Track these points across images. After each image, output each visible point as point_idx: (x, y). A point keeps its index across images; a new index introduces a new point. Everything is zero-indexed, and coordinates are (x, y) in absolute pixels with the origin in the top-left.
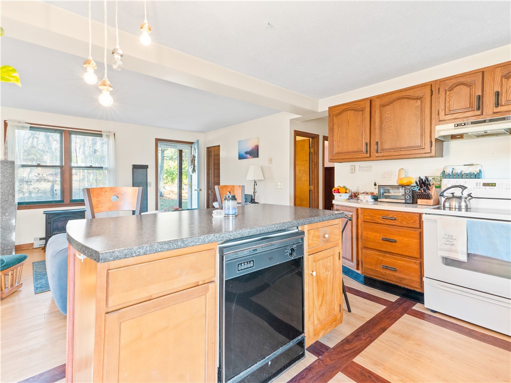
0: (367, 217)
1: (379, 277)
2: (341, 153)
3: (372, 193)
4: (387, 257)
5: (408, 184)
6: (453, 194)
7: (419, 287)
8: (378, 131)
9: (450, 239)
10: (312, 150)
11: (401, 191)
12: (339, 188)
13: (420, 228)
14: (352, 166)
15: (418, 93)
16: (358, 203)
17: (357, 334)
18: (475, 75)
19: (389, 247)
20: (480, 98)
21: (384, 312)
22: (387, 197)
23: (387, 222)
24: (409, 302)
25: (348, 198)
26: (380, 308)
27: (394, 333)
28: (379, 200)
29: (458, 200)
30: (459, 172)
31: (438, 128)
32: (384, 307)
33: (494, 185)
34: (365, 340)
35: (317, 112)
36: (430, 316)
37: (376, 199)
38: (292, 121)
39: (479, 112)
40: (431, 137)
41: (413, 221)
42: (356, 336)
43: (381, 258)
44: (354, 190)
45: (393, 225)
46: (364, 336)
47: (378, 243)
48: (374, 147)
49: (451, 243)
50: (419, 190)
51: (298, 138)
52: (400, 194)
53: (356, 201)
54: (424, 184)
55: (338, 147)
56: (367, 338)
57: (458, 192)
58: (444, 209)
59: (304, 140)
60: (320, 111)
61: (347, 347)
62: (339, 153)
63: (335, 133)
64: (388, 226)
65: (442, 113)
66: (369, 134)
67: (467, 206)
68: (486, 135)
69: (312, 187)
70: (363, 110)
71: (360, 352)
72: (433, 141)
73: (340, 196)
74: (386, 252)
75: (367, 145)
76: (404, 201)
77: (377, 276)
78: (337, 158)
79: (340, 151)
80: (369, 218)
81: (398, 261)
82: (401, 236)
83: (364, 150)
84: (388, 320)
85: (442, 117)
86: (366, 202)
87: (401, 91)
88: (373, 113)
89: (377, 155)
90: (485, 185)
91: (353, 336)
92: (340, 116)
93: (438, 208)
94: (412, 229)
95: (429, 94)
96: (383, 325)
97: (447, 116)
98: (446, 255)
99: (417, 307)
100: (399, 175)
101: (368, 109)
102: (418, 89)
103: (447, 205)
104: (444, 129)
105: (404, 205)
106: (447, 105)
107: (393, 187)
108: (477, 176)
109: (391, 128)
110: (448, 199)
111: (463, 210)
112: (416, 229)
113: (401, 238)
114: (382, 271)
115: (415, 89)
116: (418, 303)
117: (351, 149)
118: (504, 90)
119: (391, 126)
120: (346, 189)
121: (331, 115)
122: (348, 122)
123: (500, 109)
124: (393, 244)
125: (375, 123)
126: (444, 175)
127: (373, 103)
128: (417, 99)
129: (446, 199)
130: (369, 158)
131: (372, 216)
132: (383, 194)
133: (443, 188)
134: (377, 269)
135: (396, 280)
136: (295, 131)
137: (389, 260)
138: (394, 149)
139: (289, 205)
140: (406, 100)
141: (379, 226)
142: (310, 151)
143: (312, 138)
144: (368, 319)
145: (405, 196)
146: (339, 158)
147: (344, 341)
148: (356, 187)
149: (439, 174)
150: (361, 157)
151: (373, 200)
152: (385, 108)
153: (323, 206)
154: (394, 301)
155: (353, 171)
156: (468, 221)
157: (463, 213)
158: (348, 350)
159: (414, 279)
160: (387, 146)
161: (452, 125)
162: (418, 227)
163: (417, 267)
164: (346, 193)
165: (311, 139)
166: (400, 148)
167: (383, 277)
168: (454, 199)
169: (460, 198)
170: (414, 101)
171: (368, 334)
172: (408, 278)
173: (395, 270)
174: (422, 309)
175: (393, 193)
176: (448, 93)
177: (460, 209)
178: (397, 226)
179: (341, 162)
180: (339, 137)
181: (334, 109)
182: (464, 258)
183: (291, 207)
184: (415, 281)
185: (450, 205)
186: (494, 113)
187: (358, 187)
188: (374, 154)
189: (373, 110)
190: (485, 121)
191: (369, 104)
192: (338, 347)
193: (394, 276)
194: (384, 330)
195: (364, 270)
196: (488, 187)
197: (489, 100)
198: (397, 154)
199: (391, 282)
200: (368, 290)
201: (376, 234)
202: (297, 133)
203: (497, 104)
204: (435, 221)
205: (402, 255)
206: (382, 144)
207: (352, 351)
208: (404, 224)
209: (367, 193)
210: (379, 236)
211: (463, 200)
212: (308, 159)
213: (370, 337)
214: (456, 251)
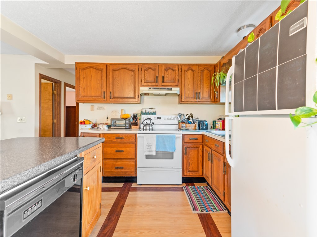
0: (107, 139)
1: (113, 175)
2: (86, 97)
3: (107, 124)
4: (118, 161)
5: (127, 118)
6: (147, 122)
7: (134, 174)
8: (111, 85)
9: (149, 145)
10: (55, 92)
11: (123, 122)
12: (85, 121)
13: (135, 142)
14: (92, 106)
15: (132, 68)
16: (98, 130)
17: (109, 219)
18: (155, 66)
19: (119, 155)
20: (157, 77)
21: (119, 195)
22: (115, 126)
23: (119, 141)
24: (129, 184)
25: (91, 127)
26: (116, 194)
27: (128, 206)
28: (111, 128)
29: (149, 125)
30: (148, 112)
31: (141, 88)
32: (118, 192)
33: (160, 118)
34: (115, 219)
35: (64, 64)
36: (140, 187)
37: (109, 127)
38: (37, 65)
39: (157, 84)
40: (138, 93)
41: (132, 139)
42: (109, 220)
43: (114, 163)
44: (94, 122)
45: (122, 142)
46: (113, 217)
47: (114, 154)
48: (108, 95)
49: (150, 147)
50: (133, 121)
51: (43, 81)
52: (123, 124)
53: (96, 129)
54: (135, 117)
55: (84, 92)
56: (115, 218)
57: (148, 121)
58: (143, 131)
59: (47, 83)
60: (66, 63)
61: (105, 231)
62: (84, 96)
63: (82, 82)
64: (119, 143)
65: (143, 81)
66: (105, 86)
67: (152, 128)
68: (159, 95)
69: (55, 121)
70: (102, 70)
71: (114, 230)
72: (139, 95)
73: (86, 126)
74: (117, 159)
75: (104, 93)
76: (125, 128)
77: (112, 175)
78: (83, 100)
79: (85, 94)
80: (108, 139)
81: (124, 163)
82: (126, 147)
83: (102, 96)
84: (123, 199)
85: (143, 83)
86: (103, 129)
87: (124, 64)
88: (108, 74)
89: (111, 100)
90: (158, 118)
91: (107, 221)
92: (85, 71)
93: (141, 130)
94: (132, 143)
95: (137, 70)
96: (121, 204)
97: (145, 83)
98: (147, 154)
99: (134, 185)
100: (121, 112)
101: (105, 70)
102: (132, 65)
103: (145, 128)
104: (144, 90)
105: (125, 130)
106: (145, 77)
107: (118, 119)
108: (154, 114)
109: (118, 85)
110: (145, 125)
111: (151, 130)
112: (134, 143)
113: (126, 149)
114: (115, 171)
115: (131, 65)
116: (133, 183)
117: (93, 94)
118: (165, 76)
119: (118, 84)
120: (90, 122)
121: (78, 69)
122: (91, 76)
123: (164, 84)
124: (122, 153)
125: (109, 80)
126: (142, 113)
127: (108, 67)
128: (132, 71)
129: (144, 125)
130: (105, 102)
131: (110, 138)
132: (113, 124)
133: (143, 120)
134: (112, 170)
135: (123, 174)
136: (40, 74)
137: (119, 163)
138: (120, 97)
139: (34, 137)
140: (126, 70)
141: (114, 144)
142: (53, 92)
143: (56, 83)
144: (113, 204)
145: (126, 124)
146: (84, 100)
147: (102, 228)
148: (95, 120)
149: (140, 112)
150: (100, 100)
151: (107, 128)
152: (115, 72)
153: (64, 134)
154: (122, 187)
155: (93, 109)
156: (156, 135)
157: (151, 132)
158: (107, 233)
159: (132, 170)
160: (116, 95)
161: (147, 88)
162: (135, 141)
163: (133, 163)
164: (90, 124)
165: (54, 83)
166: (124, 97)
167: (116, 174)
168: (148, 125)
169: (149, 124)
170: (131, 72)
171: (115, 215)
172: (129, 170)
173: (122, 168)
174: (136, 185)
175: (118, 123)
176: (145, 71)
177: (150, 130)
178: (124, 142)
179: (84, 103)
180: (84, 85)
181: (80, 64)
182: (154, 154)
183: (35, 138)
184: (132, 171)
185: (146, 128)
186: (162, 85)
187: (96, 120)
188: (108, 99)
189: (108, 72)
190: (159, 89)
191: (105, 67)
192: (100, 235)
193: (122, 172)
194: (122, 207)
195: (104, 173)
196: (158, 119)
197: (160, 79)
198: (122, 100)
199: (120, 176)
200: (106, 185)
201: (112, 149)
202: (42, 77)
203: (163, 82)
204: (143, 137)
205: (126, 159)
206: (113, 93)
207: (109, 232)
208: (128, 140)
209: (103, 124)
210: (114, 150)
211: (151, 125)
212: (52, 99)
213: (117, 216)
214: (152, 151)
